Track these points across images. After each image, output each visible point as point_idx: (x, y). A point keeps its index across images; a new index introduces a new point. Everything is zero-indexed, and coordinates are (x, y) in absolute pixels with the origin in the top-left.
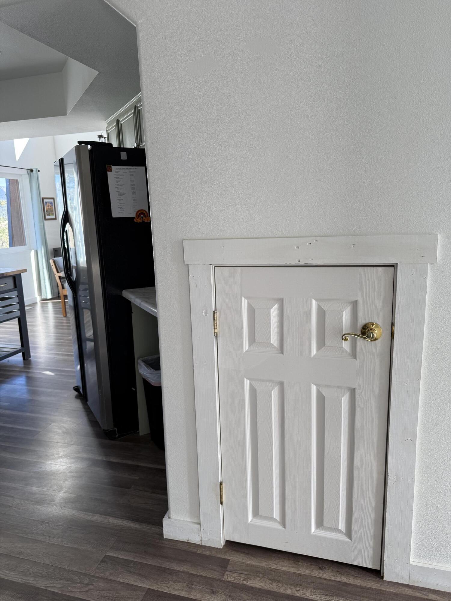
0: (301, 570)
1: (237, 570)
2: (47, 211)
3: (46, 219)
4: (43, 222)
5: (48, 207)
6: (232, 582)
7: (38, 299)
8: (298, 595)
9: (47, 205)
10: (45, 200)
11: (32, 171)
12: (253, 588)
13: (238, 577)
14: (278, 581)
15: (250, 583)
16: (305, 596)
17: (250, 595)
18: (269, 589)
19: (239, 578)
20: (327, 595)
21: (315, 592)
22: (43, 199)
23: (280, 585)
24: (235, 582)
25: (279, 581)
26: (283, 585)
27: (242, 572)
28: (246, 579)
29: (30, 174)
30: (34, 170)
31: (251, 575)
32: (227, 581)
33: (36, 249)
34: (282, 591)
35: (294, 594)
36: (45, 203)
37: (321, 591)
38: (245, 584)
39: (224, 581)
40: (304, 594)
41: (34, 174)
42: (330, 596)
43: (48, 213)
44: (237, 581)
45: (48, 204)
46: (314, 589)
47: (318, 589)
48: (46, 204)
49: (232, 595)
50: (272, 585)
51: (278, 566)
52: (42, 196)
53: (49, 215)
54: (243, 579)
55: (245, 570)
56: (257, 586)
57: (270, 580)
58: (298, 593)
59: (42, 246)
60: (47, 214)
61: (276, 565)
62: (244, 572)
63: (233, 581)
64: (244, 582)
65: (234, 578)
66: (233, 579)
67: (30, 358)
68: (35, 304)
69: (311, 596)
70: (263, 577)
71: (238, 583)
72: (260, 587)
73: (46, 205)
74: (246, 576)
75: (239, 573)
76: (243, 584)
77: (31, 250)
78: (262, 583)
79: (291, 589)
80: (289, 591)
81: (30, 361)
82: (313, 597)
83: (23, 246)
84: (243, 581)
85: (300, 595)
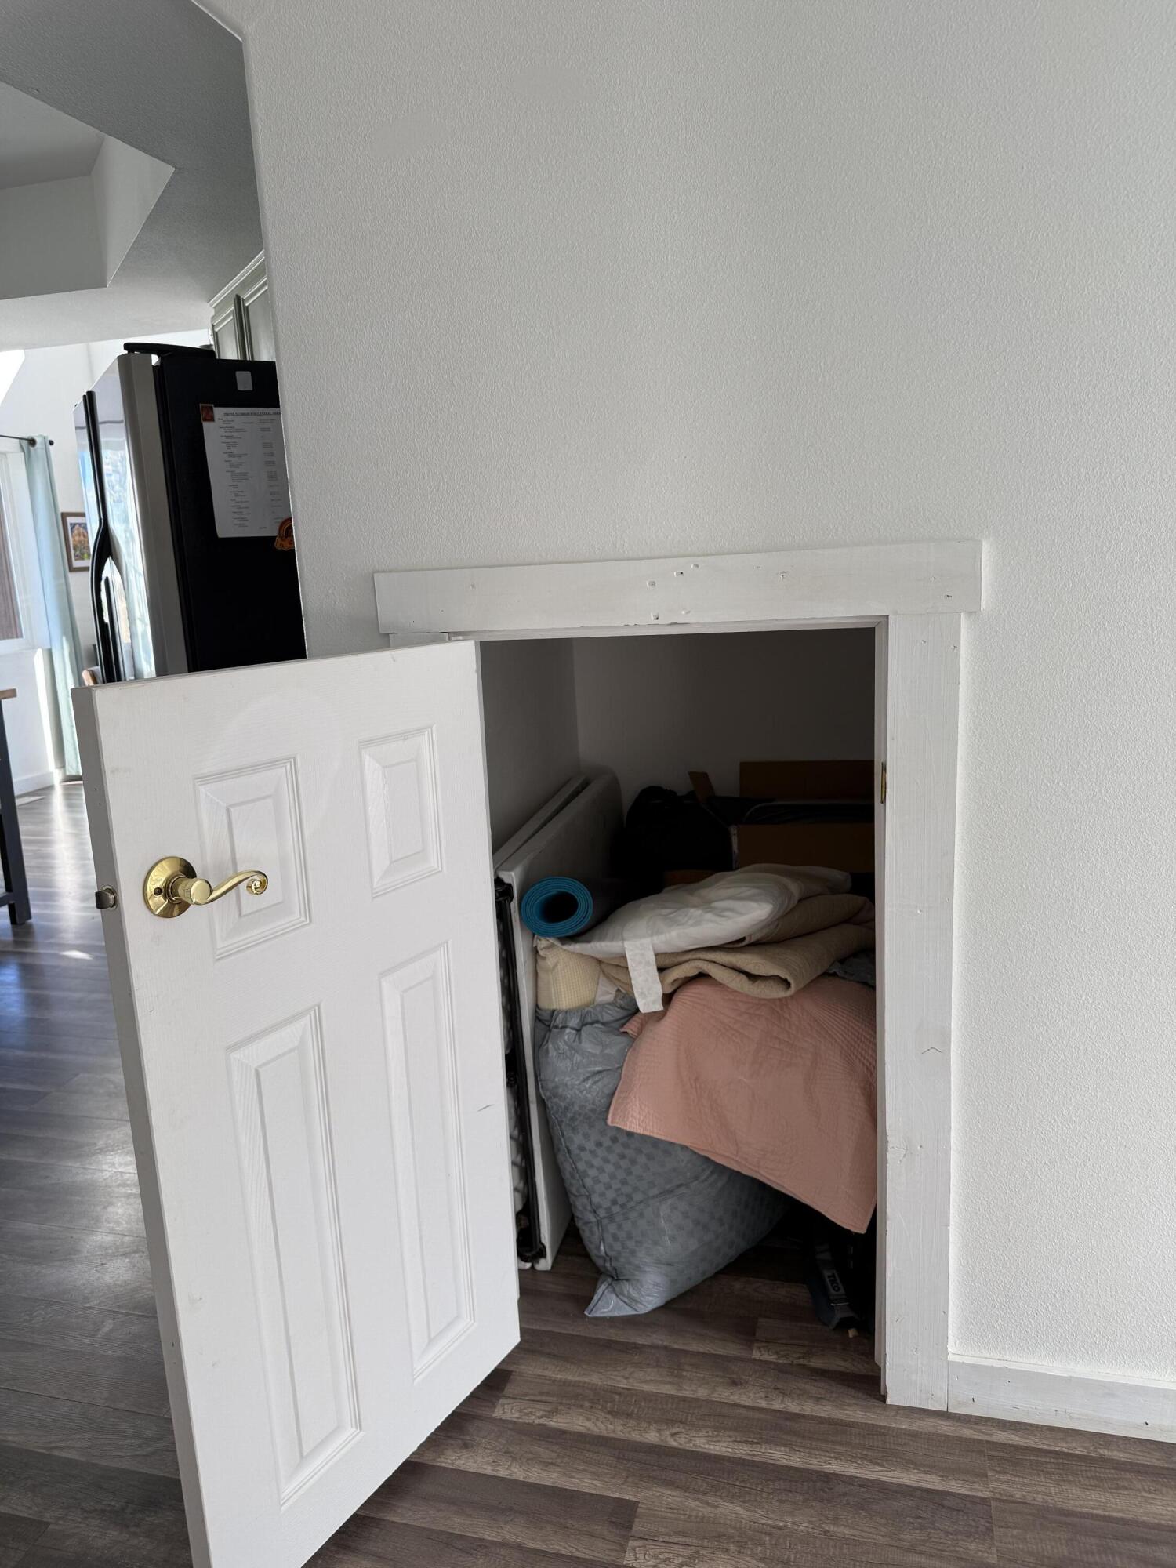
0: (685, 1390)
1: (527, 1394)
2: (74, 549)
3: (72, 569)
4: (66, 578)
5: (77, 538)
6: (515, 1422)
7: (57, 777)
8: (675, 1444)
9: (76, 532)
10: (70, 520)
11: (32, 442)
12: (564, 1432)
13: (530, 1410)
14: (627, 1414)
15: (558, 1422)
16: (691, 1445)
17: (555, 1448)
18: (605, 1433)
19: (531, 1413)
20: (746, 1442)
21: (717, 1436)
22: (64, 516)
23: (632, 1423)
24: (521, 1420)
25: (629, 1415)
26: (638, 1424)
27: (539, 1398)
28: (549, 1414)
29: (29, 452)
30: (39, 440)
31: (561, 1403)
32: (501, 1419)
33: (49, 647)
34: (635, 1436)
35: (666, 1442)
36: (69, 528)
37: (731, 1433)
38: (544, 1425)
39: (495, 1419)
40: (690, 1441)
41: (39, 451)
42: (752, 1443)
43: (78, 552)
44: (526, 1419)
45: (78, 529)
46: (716, 1428)
47: (725, 1429)
48: (72, 529)
49: (511, 1449)
50: (611, 1424)
51: (631, 1381)
52: (62, 508)
53: (80, 557)
54: (541, 1413)
55: (547, 1394)
56: (575, 1428)
57: (610, 1413)
58: (675, 1440)
59: (64, 639)
60: (76, 556)
61: (627, 1378)
62: (544, 1398)
63: (517, 1418)
64: (544, 1421)
65: (520, 1411)
66: (517, 1415)
67: (30, 921)
68: (46, 790)
69: (707, 1446)
70: (592, 1407)
71: (529, 1424)
72: (582, 1430)
73: (72, 532)
74: (548, 1408)
75: (533, 1401)
76: (540, 1425)
77: (34, 648)
78: (588, 1420)
79: (659, 1431)
80: (652, 1437)
81: (30, 926)
82: (712, 1447)
83: (16, 640)
84: (541, 1417)
85: (680, 1444)
